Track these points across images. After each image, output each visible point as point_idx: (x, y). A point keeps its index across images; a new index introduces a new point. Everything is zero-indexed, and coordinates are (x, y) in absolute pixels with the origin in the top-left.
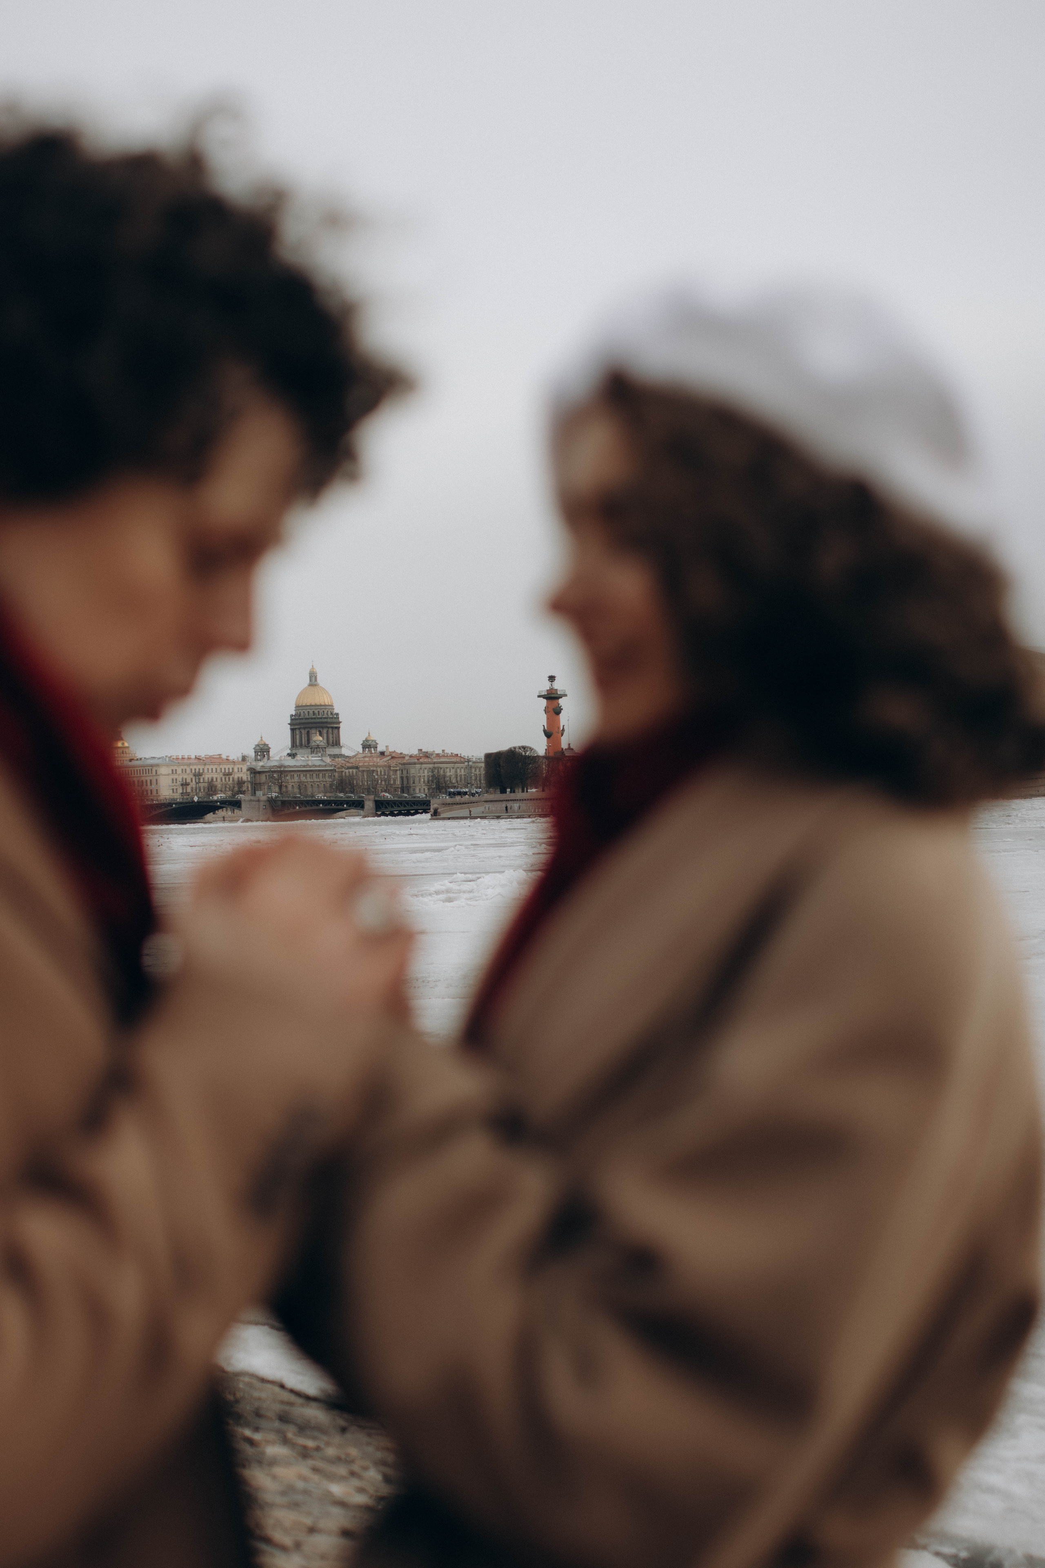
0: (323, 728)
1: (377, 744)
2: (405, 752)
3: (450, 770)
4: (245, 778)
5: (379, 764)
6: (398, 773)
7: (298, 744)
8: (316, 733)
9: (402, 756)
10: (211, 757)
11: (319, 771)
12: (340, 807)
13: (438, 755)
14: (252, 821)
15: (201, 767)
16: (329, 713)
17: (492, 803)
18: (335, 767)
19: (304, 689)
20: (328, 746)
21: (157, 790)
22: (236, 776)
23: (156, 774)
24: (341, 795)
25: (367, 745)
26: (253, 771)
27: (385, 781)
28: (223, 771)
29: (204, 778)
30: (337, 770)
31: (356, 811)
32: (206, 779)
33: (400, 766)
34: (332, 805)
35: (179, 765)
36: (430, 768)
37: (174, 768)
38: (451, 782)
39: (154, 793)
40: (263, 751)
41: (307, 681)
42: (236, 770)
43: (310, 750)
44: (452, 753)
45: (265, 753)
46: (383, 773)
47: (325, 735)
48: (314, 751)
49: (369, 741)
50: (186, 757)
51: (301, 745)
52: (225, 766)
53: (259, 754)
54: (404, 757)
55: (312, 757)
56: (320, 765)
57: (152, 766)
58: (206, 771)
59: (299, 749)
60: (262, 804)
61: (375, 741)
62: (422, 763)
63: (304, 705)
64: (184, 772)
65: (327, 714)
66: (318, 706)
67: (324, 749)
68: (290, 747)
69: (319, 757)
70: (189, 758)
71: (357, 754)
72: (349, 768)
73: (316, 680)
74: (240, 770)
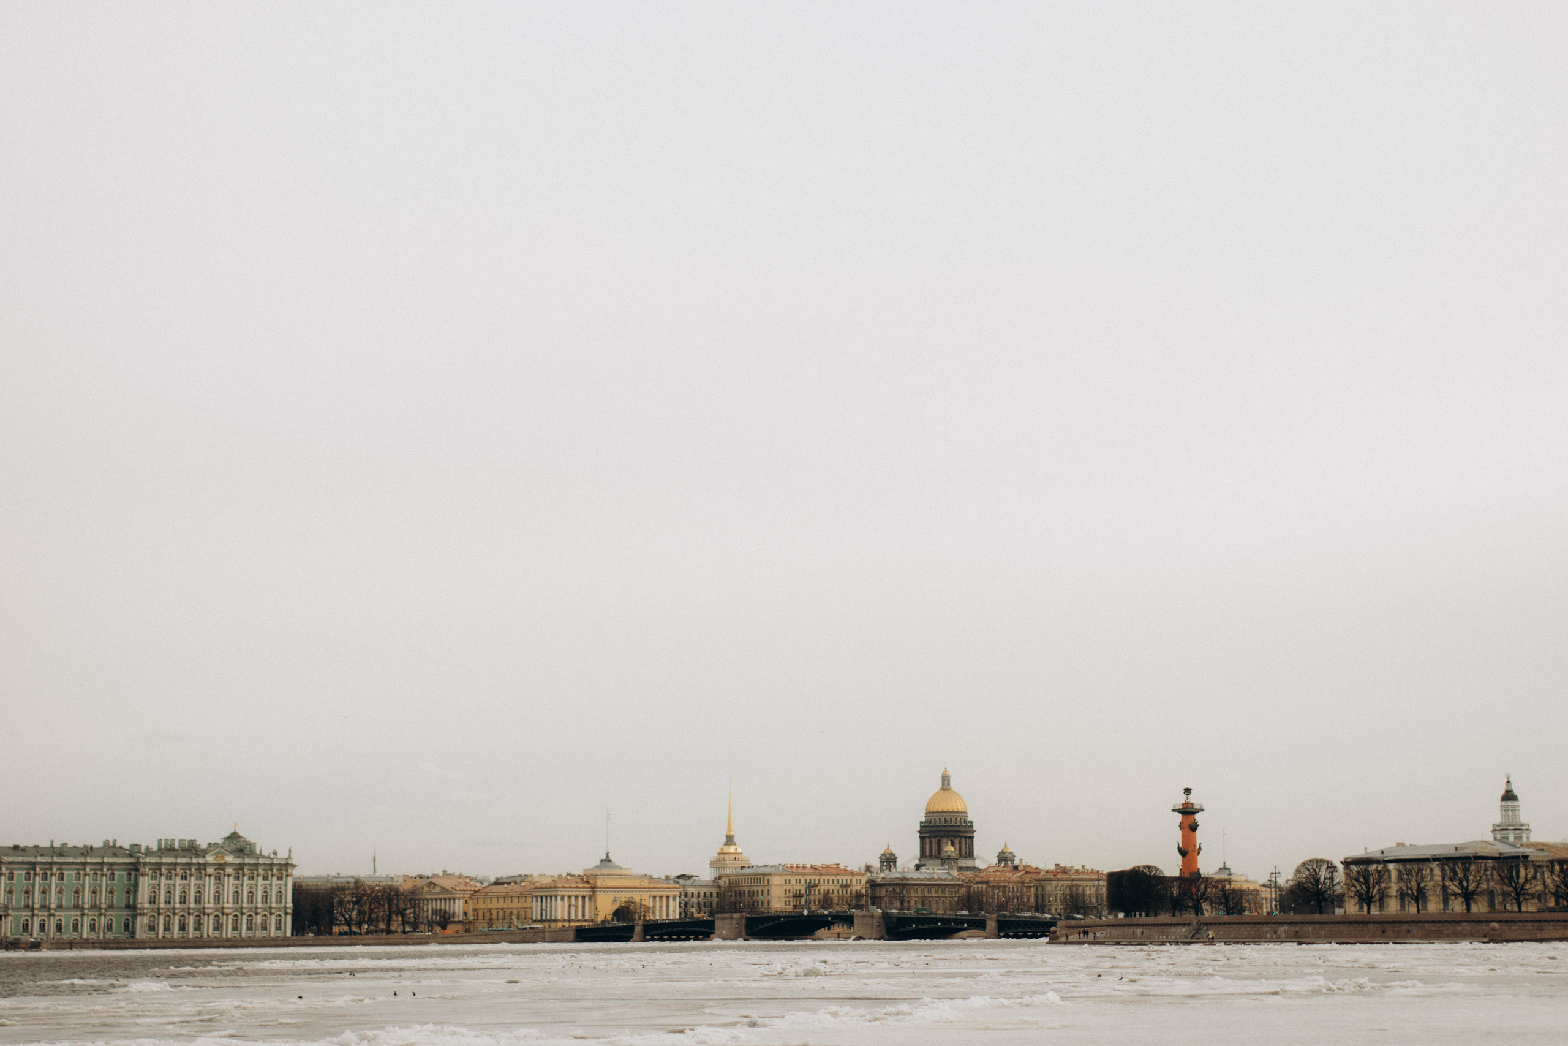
0: (955, 837)
1: (1014, 856)
2: (1041, 867)
3: (1090, 888)
4: (864, 891)
5: (1011, 879)
6: (1033, 890)
7: (927, 854)
8: (947, 843)
9: (1037, 871)
10: (828, 867)
11: (945, 885)
12: (959, 926)
13: (1077, 871)
14: (864, 939)
15: (817, 878)
16: (963, 821)
17: (1114, 928)
18: (962, 881)
19: (935, 794)
20: (960, 858)
21: (768, 901)
22: (855, 888)
23: (768, 883)
24: (965, 913)
25: (1003, 857)
26: (873, 884)
27: (1018, 898)
28: (840, 882)
29: (819, 890)
30: (965, 885)
31: (976, 931)
32: (822, 891)
33: (1035, 882)
34: (951, 924)
35: (793, 874)
36: (1068, 886)
37: (788, 877)
38: (1090, 901)
39: (766, 905)
40: (889, 860)
41: (939, 785)
42: (854, 882)
43: (940, 861)
44: (1092, 870)
45: (892, 864)
46: (1015, 890)
47: (957, 846)
48: (945, 863)
49: (1005, 853)
50: (801, 866)
51: (931, 855)
52: (843, 877)
53: (885, 864)
54: (1039, 873)
55: (938, 869)
56: (946, 879)
57: (764, 874)
58: (822, 882)
59: (928, 860)
60: (875, 920)
61: (1012, 853)
62: (1058, 880)
63: (935, 811)
64: (798, 883)
65: (960, 821)
66: (950, 812)
67: (956, 860)
68: (919, 857)
69: (946, 869)
70: (804, 868)
71: (988, 868)
72: (978, 883)
73: (949, 784)
74: (859, 882)
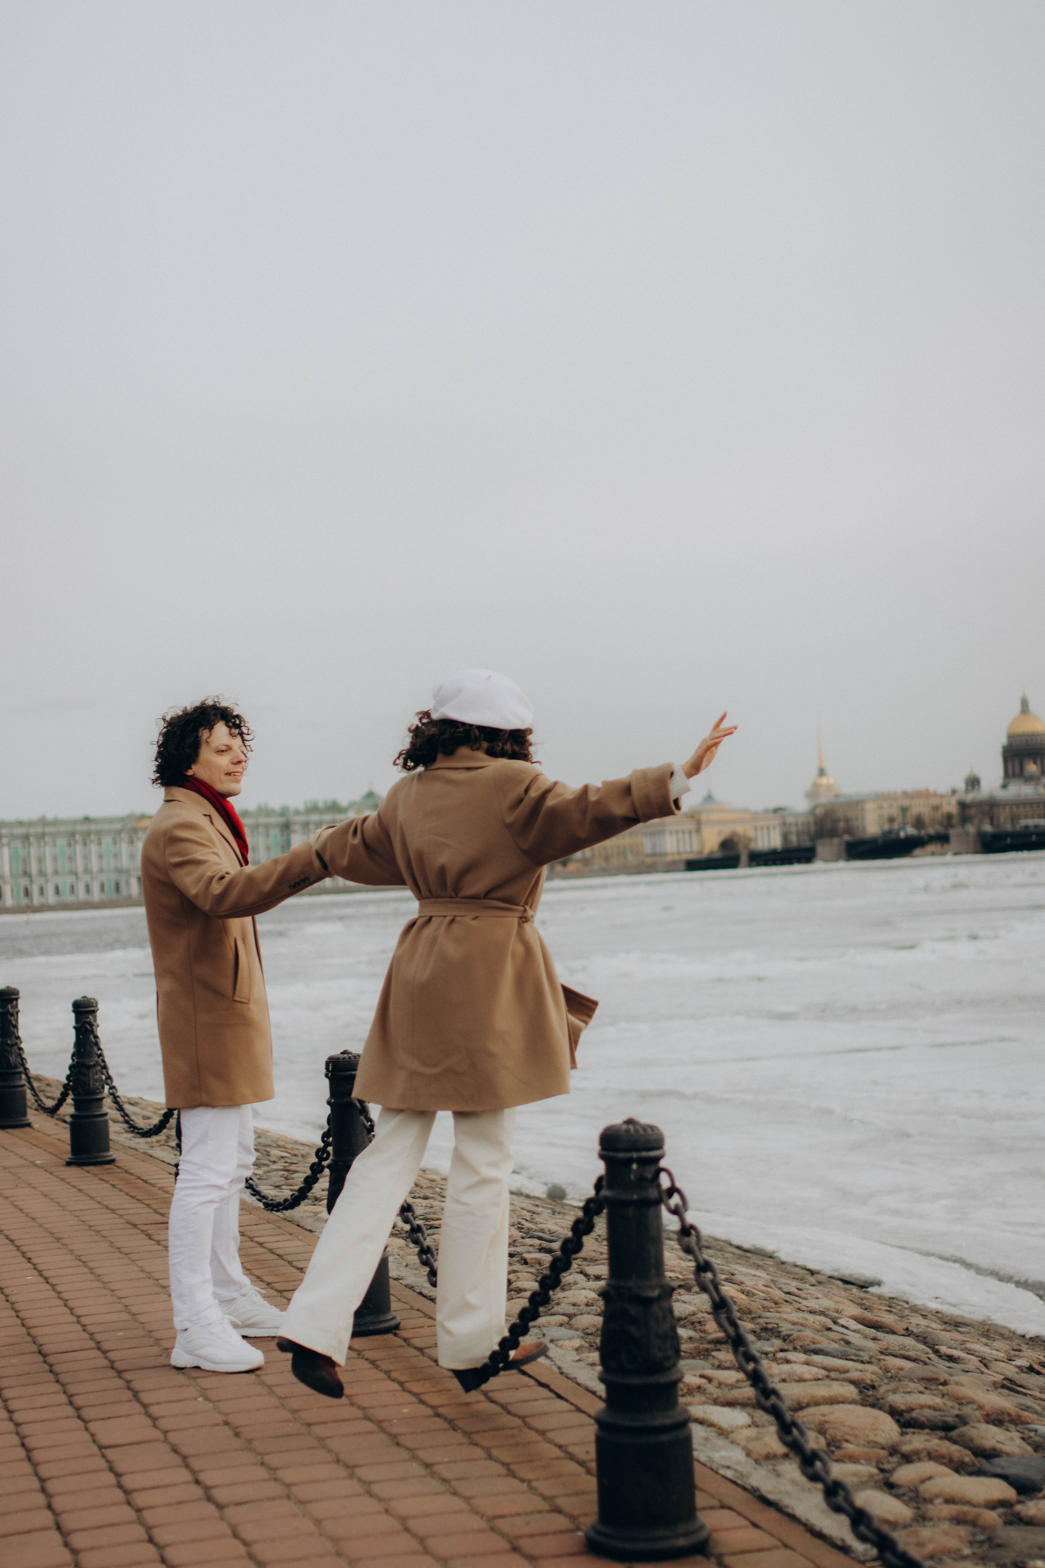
0: (1037, 756)
4: (955, 812)
7: (1011, 775)
8: (1030, 763)
10: (919, 792)
11: (1033, 801)
14: (961, 854)
15: (909, 802)
19: (1016, 718)
20: (1042, 776)
21: (864, 825)
22: (945, 809)
23: (863, 809)
26: (963, 805)
28: (931, 805)
29: (912, 813)
32: (915, 814)
35: (886, 800)
37: (881, 803)
39: (862, 829)
40: (973, 782)
41: (1018, 707)
42: (945, 804)
43: (1024, 780)
45: (976, 785)
47: (1039, 764)
48: (1027, 781)
51: (1014, 776)
52: (933, 800)
53: (970, 786)
55: (1026, 787)
56: (1034, 796)
58: (913, 805)
59: (1012, 780)
60: (970, 836)
63: (1016, 733)
64: (891, 807)
66: (1031, 733)
67: (1038, 777)
68: (1003, 778)
69: (1031, 787)
70: (896, 793)
73: (1028, 707)
74: (949, 804)
